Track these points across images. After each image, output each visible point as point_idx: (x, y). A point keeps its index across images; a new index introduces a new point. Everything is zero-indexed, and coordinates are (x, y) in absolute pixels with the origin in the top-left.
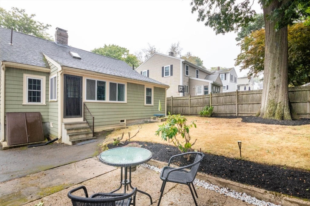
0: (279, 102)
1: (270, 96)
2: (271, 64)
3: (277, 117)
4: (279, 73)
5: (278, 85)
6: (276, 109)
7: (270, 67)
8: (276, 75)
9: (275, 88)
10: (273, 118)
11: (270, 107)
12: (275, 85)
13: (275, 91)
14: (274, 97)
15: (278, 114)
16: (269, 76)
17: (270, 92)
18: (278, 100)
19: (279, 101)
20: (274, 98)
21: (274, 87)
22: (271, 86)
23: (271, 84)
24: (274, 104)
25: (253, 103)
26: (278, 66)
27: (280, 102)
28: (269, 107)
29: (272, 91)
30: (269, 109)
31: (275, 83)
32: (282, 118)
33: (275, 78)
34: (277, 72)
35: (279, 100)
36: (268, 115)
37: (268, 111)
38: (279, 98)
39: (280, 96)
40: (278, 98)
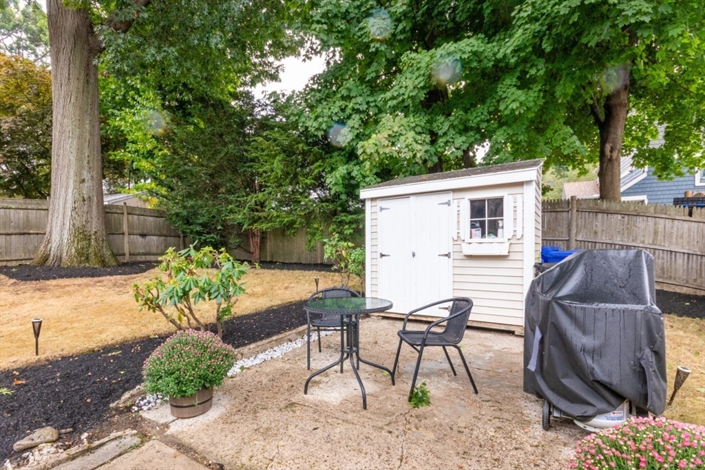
0: (93, 232)
1: (75, 218)
2: (74, 147)
3: (94, 263)
4: (90, 173)
5: (90, 197)
6: (89, 247)
7: (72, 155)
8: (86, 175)
9: (86, 202)
10: (87, 265)
11: (78, 243)
12: (85, 196)
13: (85, 208)
14: (84, 220)
15: (95, 255)
16: (72, 173)
17: (75, 208)
18: (91, 227)
19: (95, 230)
20: (84, 223)
21: (84, 200)
22: (77, 195)
23: (76, 193)
24: (85, 235)
25: (10, 232)
26: (88, 156)
27: (96, 232)
28: (76, 242)
29: (81, 208)
30: (76, 245)
31: (84, 192)
32: (103, 263)
33: (83, 181)
34: (87, 168)
35: (93, 227)
36: (75, 260)
37: (73, 251)
38: (94, 224)
39: (95, 220)
40: (91, 224)
